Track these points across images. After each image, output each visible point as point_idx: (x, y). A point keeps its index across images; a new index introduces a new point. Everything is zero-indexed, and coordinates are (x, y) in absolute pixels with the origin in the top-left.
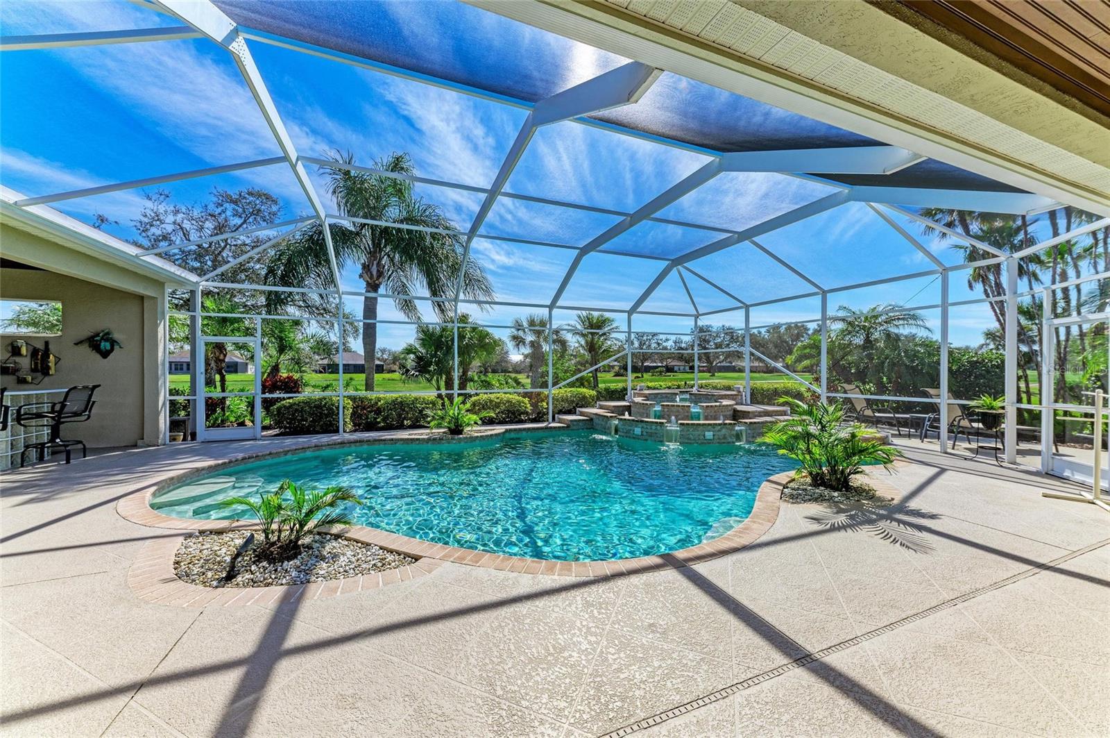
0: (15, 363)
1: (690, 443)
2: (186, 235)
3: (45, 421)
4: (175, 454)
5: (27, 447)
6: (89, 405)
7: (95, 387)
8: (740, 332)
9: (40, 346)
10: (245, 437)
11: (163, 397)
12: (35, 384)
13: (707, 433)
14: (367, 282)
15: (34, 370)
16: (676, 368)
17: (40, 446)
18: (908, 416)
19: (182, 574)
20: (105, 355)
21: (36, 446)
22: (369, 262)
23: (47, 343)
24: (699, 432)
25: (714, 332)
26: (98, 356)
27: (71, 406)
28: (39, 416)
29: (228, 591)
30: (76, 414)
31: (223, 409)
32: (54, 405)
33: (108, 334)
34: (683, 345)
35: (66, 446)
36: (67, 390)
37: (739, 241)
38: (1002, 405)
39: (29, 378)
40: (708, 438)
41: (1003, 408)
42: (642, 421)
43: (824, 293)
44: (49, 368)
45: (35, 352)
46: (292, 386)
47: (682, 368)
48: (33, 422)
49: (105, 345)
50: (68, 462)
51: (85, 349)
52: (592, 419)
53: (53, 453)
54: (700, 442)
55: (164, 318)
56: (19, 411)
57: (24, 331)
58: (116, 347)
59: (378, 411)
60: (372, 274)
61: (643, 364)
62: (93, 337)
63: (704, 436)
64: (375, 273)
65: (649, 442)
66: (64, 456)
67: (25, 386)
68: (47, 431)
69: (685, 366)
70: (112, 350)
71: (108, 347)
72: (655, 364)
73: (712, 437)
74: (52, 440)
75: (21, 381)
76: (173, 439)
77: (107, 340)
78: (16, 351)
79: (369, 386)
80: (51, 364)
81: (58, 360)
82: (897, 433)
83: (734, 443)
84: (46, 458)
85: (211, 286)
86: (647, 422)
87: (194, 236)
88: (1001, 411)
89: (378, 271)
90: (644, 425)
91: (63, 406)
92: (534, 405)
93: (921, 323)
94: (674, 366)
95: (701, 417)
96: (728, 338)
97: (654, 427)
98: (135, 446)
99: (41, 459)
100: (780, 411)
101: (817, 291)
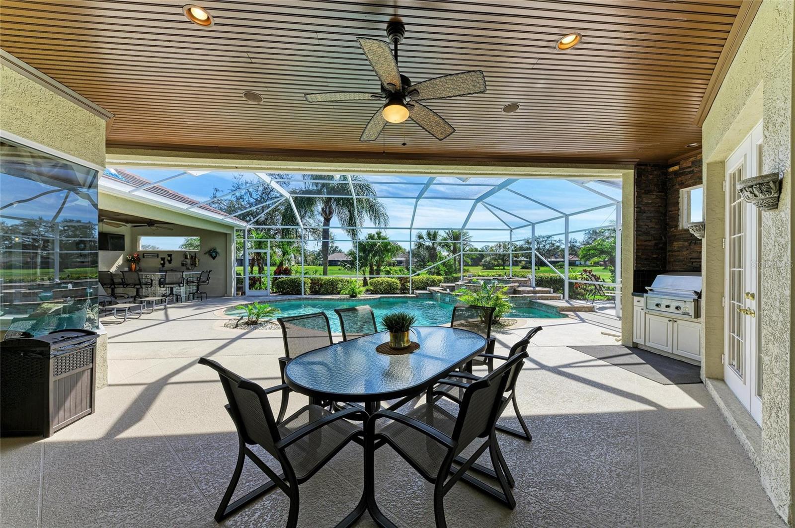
0: (186, 261)
2: (251, 195)
3: (195, 284)
4: (237, 299)
5: (190, 294)
6: (208, 278)
7: (210, 271)
9: (193, 255)
10: (262, 295)
11: (234, 276)
12: (192, 270)
14: (324, 217)
15: (192, 265)
17: (194, 294)
19: (226, 326)
20: (214, 258)
21: (192, 293)
22: (325, 206)
23: (195, 254)
26: (212, 259)
27: (203, 279)
28: (193, 282)
29: (235, 329)
30: (204, 282)
31: (260, 283)
32: (198, 278)
33: (215, 249)
35: (201, 294)
36: (201, 272)
37: (499, 190)
39: (190, 268)
43: (567, 216)
44: (196, 263)
45: (192, 257)
46: (287, 272)
48: (191, 284)
49: (214, 254)
50: (202, 300)
51: (207, 256)
52: (432, 293)
53: (197, 297)
55: (234, 242)
56: (187, 280)
57: (187, 249)
58: (218, 255)
59: (321, 285)
60: (326, 214)
62: (210, 251)
64: (328, 212)
66: (200, 298)
67: (188, 271)
68: (195, 288)
70: (216, 256)
71: (215, 255)
74: (197, 292)
75: (188, 269)
76: (237, 294)
77: (214, 252)
78: (186, 257)
79: (325, 273)
80: (197, 262)
81: (199, 260)
84: (195, 299)
85: (252, 227)
87: (254, 196)
89: (329, 211)
91: (200, 278)
92: (403, 285)
98: (224, 296)
99: (194, 299)
100: (545, 291)
101: (563, 215)
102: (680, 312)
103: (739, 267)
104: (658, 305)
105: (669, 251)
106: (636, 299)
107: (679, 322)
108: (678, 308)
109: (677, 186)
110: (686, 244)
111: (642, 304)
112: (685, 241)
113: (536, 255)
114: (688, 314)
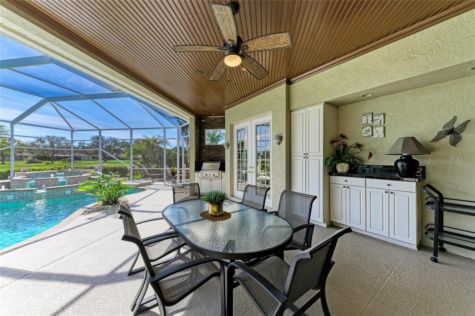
1: (55, 198)
8: (120, 141)
13: (66, 192)
16: (82, 158)
18: (160, 174)
24: (61, 192)
25: (106, 140)
34: (86, 145)
38: (176, 169)
40: (67, 194)
41: (177, 170)
42: (15, 191)
43: (131, 130)
47: (86, 158)
54: (62, 197)
61: (53, 155)
63: (65, 193)
65: (21, 202)
69: (88, 157)
72: (63, 156)
73: (70, 193)
82: (157, 180)
83: (85, 194)
86: (19, 191)
88: (176, 171)
90: (15, 193)
93: (169, 144)
94: (81, 157)
95: (66, 183)
96: (114, 143)
97: (25, 193)
101: (129, 128)
102: (214, 176)
103: (247, 159)
104: (206, 175)
105: (202, 153)
106: (196, 173)
107: (213, 180)
108: (214, 175)
109: (204, 128)
110: (207, 151)
111: (199, 175)
112: (207, 149)
113: (102, 152)
114: (217, 177)
